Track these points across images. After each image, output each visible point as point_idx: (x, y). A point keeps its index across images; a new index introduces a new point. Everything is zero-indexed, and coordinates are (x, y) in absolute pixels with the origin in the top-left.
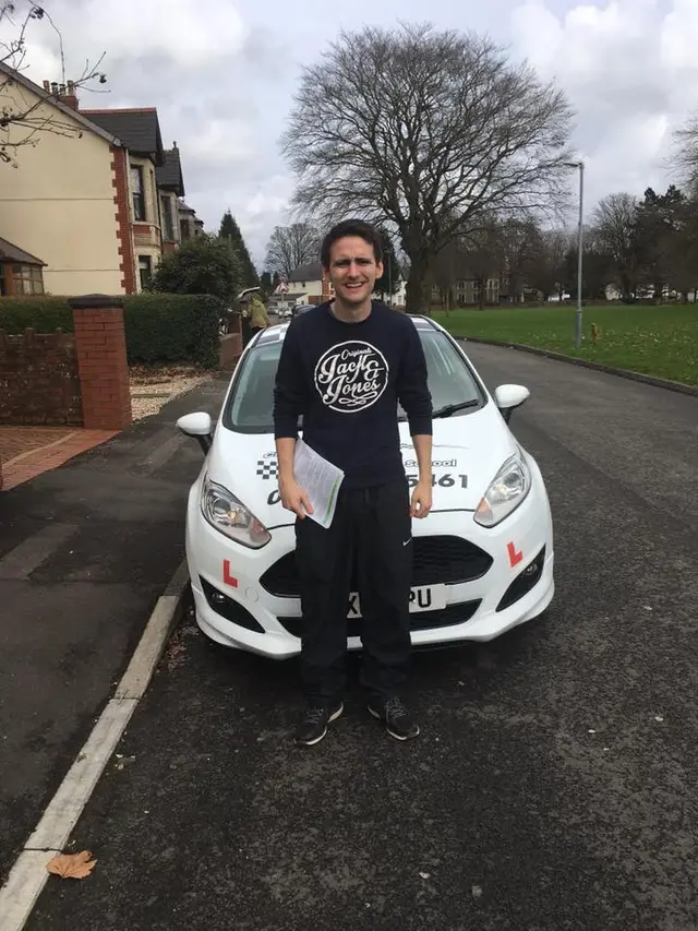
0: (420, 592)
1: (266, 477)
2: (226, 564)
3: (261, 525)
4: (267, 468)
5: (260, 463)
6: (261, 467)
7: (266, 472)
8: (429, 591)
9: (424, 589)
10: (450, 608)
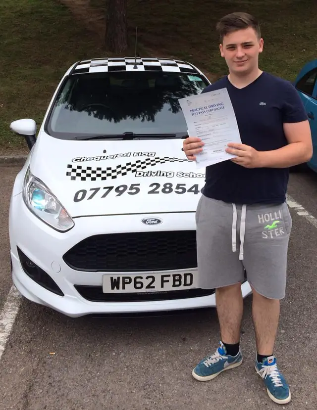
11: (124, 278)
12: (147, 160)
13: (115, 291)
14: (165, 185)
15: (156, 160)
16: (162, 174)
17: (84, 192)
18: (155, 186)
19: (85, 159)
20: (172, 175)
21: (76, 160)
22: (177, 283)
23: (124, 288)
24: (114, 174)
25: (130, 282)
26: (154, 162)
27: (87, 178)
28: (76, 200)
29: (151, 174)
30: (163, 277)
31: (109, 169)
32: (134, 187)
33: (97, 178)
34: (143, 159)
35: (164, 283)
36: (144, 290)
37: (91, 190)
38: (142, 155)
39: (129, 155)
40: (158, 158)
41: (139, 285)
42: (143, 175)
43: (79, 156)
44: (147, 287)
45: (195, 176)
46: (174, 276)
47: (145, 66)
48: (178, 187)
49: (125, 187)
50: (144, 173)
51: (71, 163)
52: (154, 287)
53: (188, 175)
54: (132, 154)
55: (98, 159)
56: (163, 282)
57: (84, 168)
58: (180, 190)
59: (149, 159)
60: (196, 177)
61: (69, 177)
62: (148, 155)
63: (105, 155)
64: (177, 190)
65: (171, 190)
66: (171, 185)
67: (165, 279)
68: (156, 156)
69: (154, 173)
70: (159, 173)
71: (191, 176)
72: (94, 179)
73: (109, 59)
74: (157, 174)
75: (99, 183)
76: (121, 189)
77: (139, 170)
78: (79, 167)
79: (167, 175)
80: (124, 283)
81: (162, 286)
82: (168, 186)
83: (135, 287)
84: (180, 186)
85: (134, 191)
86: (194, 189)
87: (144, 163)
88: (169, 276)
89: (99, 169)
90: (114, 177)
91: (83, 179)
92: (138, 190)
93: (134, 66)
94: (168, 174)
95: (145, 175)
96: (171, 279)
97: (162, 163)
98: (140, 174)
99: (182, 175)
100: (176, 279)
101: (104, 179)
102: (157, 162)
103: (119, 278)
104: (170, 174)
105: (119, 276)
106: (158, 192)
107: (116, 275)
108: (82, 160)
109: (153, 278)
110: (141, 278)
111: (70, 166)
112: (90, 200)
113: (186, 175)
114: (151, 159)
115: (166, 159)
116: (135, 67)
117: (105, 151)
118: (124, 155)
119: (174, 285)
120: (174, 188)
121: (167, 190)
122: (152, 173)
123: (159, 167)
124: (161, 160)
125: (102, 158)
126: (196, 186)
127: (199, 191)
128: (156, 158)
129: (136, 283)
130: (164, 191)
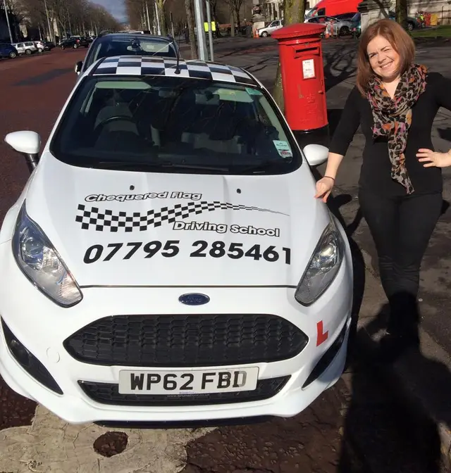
11: (149, 376)
12: (190, 204)
13: (137, 391)
14: (214, 245)
15: (203, 205)
16: (210, 228)
17: (100, 248)
18: (200, 246)
19: (104, 198)
20: (224, 230)
21: (91, 198)
22: (224, 383)
23: (149, 388)
24: (143, 223)
25: (159, 380)
26: (200, 209)
27: (105, 227)
28: (87, 260)
29: (195, 226)
30: (205, 375)
31: (137, 215)
32: (171, 245)
33: (119, 228)
34: (184, 203)
35: (207, 384)
36: (177, 391)
37: (110, 245)
38: (184, 196)
39: (165, 194)
40: (206, 203)
41: (170, 385)
42: (184, 228)
43: (95, 192)
44: (182, 388)
45: (255, 232)
46: (221, 374)
47: (190, 71)
48: (232, 248)
49: (158, 244)
50: (185, 224)
51: (83, 203)
52: (191, 388)
53: (246, 231)
54: (169, 195)
55: (122, 199)
56: (204, 381)
57: (102, 211)
58: (235, 253)
59: (192, 204)
60: (257, 233)
61: (80, 224)
62: (191, 198)
63: (132, 192)
64: (231, 253)
65: (222, 253)
66: (223, 244)
67: (208, 378)
68: (202, 200)
69: (199, 225)
70: (206, 226)
71: (250, 232)
72: (114, 229)
73: (143, 58)
74: (203, 227)
75: (121, 236)
76: (153, 247)
77: (179, 218)
78: (95, 210)
79: (217, 230)
80: (150, 382)
81: (203, 387)
82: (218, 246)
83: (165, 387)
84: (236, 247)
85: (171, 251)
86: (253, 252)
87: (186, 208)
88: (214, 374)
89: (123, 214)
90: (144, 228)
91: (100, 228)
92: (176, 251)
93: (175, 70)
94: (219, 228)
95: (186, 228)
96: (216, 378)
97: (210, 210)
98: (180, 225)
99: (237, 230)
100: (223, 378)
101: (129, 229)
102: (203, 208)
103: (142, 375)
104: (222, 228)
105: (142, 373)
106: (204, 255)
107: (138, 370)
108: (99, 199)
109: (192, 377)
110: (175, 376)
111: (81, 207)
112: (107, 261)
113: (243, 230)
114: (197, 203)
115: (216, 205)
116: (178, 72)
117: (132, 188)
118: (159, 196)
119: (220, 386)
120: (226, 248)
121: (217, 252)
122: (197, 225)
123: (206, 216)
124: (209, 205)
125: (127, 198)
126: (257, 247)
127: (261, 256)
128: (202, 203)
129: (166, 382)
130: (212, 253)
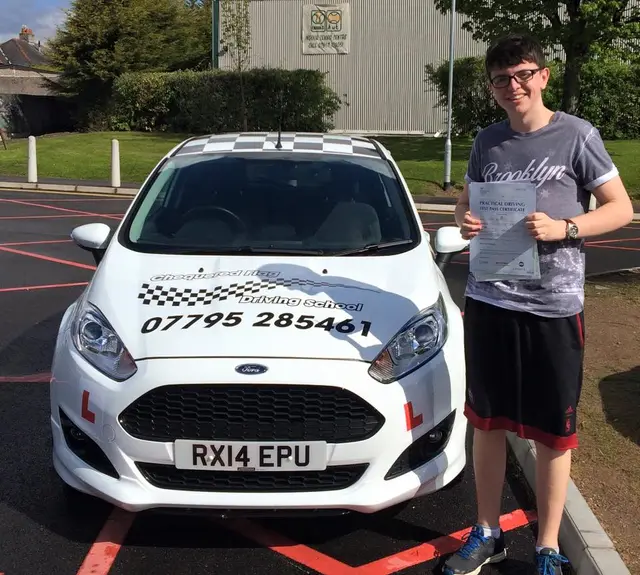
0: (297, 448)
1: (147, 302)
2: (86, 395)
3: (129, 356)
4: (151, 292)
5: (145, 286)
6: (145, 291)
7: (149, 297)
8: (307, 448)
9: (302, 444)
10: (331, 470)
